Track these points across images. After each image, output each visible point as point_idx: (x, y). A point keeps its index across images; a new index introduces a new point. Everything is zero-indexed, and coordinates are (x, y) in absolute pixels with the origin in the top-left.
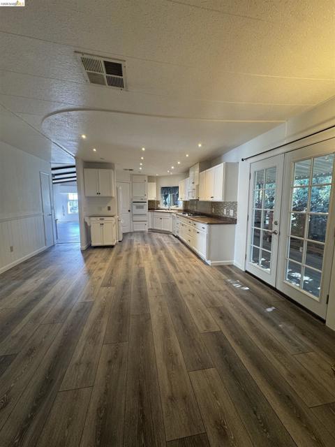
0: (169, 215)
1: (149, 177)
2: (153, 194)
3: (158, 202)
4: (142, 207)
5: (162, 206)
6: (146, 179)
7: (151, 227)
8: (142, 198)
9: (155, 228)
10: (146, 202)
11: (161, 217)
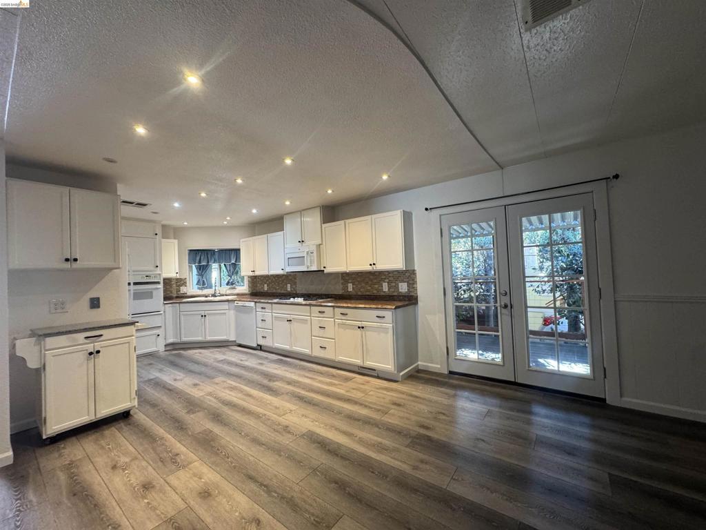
0: (226, 306)
1: (164, 226)
2: (172, 264)
3: (181, 282)
4: (149, 295)
5: (191, 288)
6: (159, 231)
7: (171, 340)
8: (148, 273)
9: (185, 339)
10: (158, 283)
11: (203, 313)
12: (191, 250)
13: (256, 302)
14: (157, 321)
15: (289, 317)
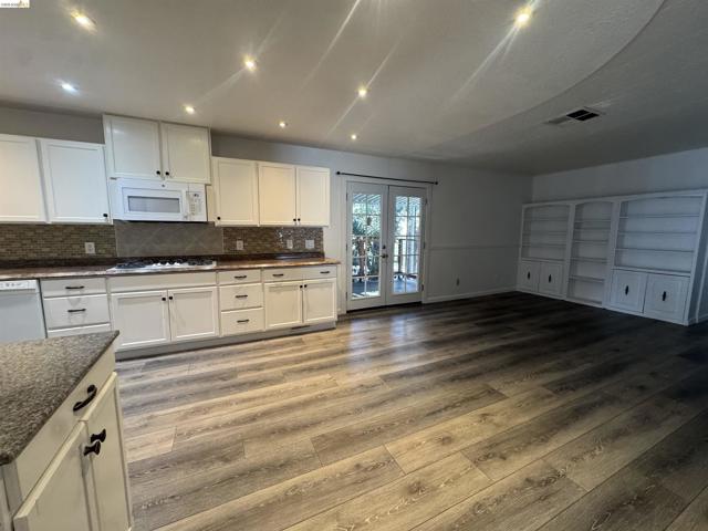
13: (38, 279)
15: (164, 293)
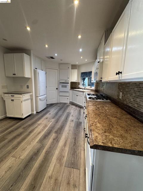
1: (72, 65)
5: (81, 86)
7: (71, 101)
8: (66, 80)
9: (74, 102)
10: (68, 83)
11: (77, 95)
12: (82, 73)
14: (67, 94)
